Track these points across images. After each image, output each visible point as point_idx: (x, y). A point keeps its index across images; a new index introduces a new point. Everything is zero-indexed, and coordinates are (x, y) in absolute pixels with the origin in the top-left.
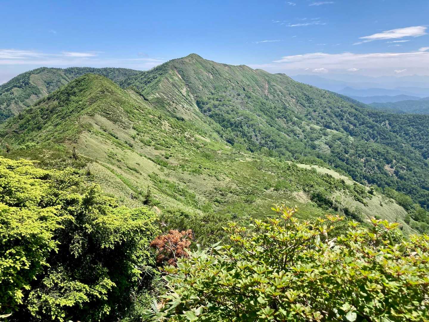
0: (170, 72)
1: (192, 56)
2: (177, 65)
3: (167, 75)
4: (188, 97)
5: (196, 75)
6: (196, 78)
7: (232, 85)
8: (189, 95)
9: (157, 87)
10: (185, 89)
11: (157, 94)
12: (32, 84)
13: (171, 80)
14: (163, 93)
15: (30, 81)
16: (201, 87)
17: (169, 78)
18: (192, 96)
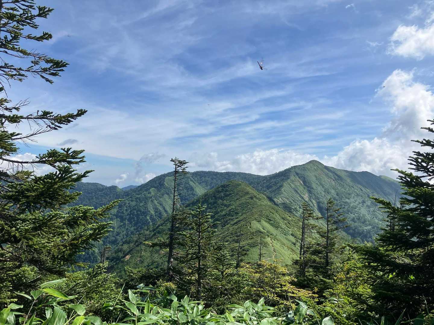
0: (292, 178)
1: (312, 162)
2: (299, 172)
3: (289, 181)
4: (310, 203)
5: (317, 181)
6: (318, 183)
7: (355, 192)
8: (311, 201)
9: (280, 192)
10: (307, 195)
11: (280, 199)
12: (167, 185)
13: (292, 185)
14: (286, 198)
15: (165, 183)
16: (323, 193)
17: (291, 184)
18: (314, 202)
